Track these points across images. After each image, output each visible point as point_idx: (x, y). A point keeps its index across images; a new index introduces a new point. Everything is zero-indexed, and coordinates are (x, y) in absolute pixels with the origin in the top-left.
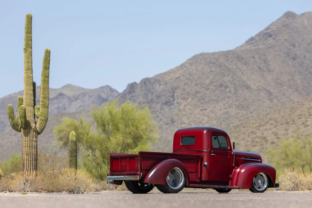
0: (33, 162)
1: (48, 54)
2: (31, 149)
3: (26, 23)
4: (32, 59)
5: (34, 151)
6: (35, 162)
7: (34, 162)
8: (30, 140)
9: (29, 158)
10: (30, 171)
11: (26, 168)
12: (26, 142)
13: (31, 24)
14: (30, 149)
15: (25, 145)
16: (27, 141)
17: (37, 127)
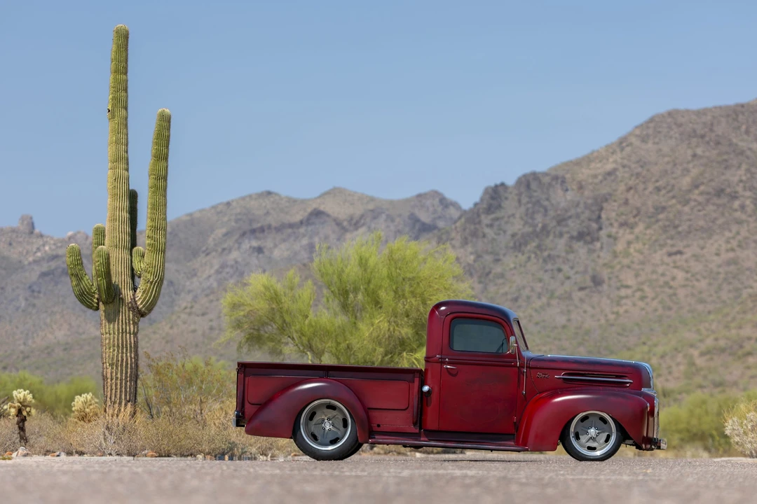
0: (126, 384)
1: (165, 121)
2: (122, 353)
3: (114, 49)
4: (127, 135)
5: (129, 355)
6: (131, 383)
7: (128, 383)
9: (116, 374)
10: (120, 403)
11: (111, 398)
12: (110, 334)
13: (126, 50)
14: (120, 351)
15: (107, 341)
16: (112, 332)
17: (137, 299)
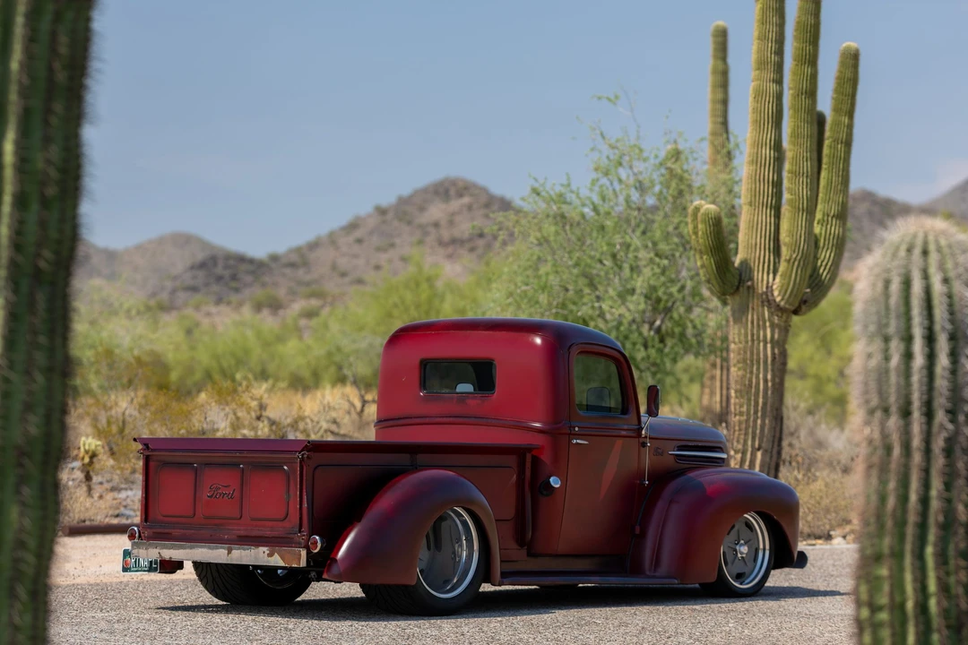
8: (749, 338)
